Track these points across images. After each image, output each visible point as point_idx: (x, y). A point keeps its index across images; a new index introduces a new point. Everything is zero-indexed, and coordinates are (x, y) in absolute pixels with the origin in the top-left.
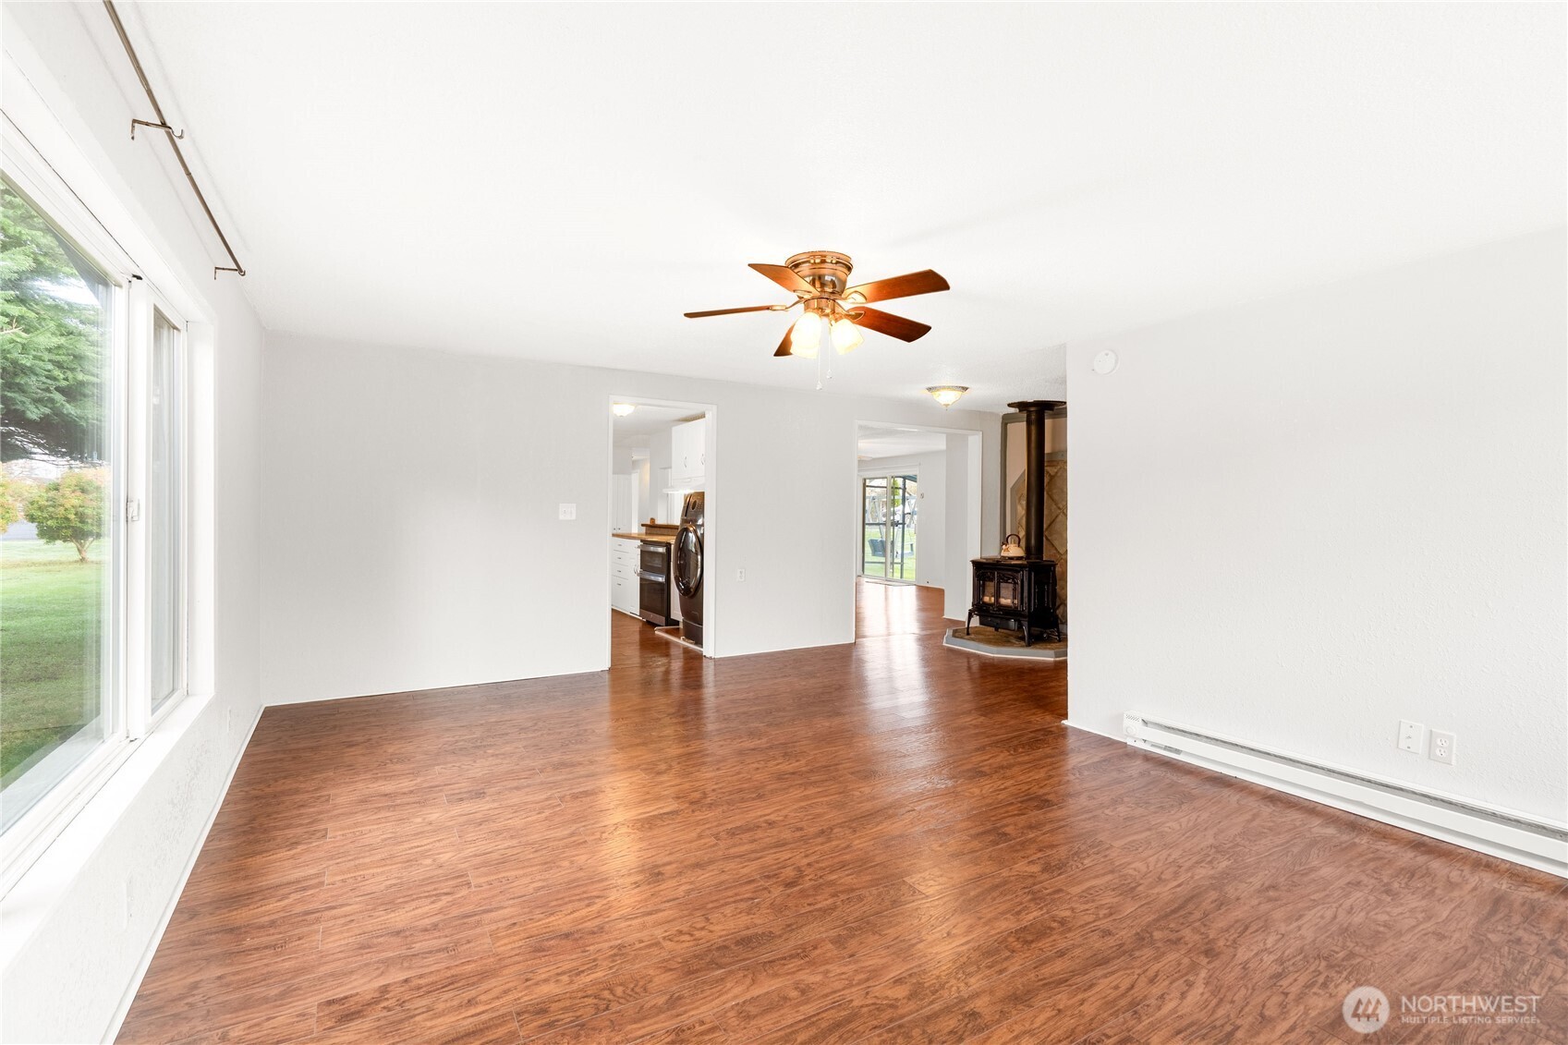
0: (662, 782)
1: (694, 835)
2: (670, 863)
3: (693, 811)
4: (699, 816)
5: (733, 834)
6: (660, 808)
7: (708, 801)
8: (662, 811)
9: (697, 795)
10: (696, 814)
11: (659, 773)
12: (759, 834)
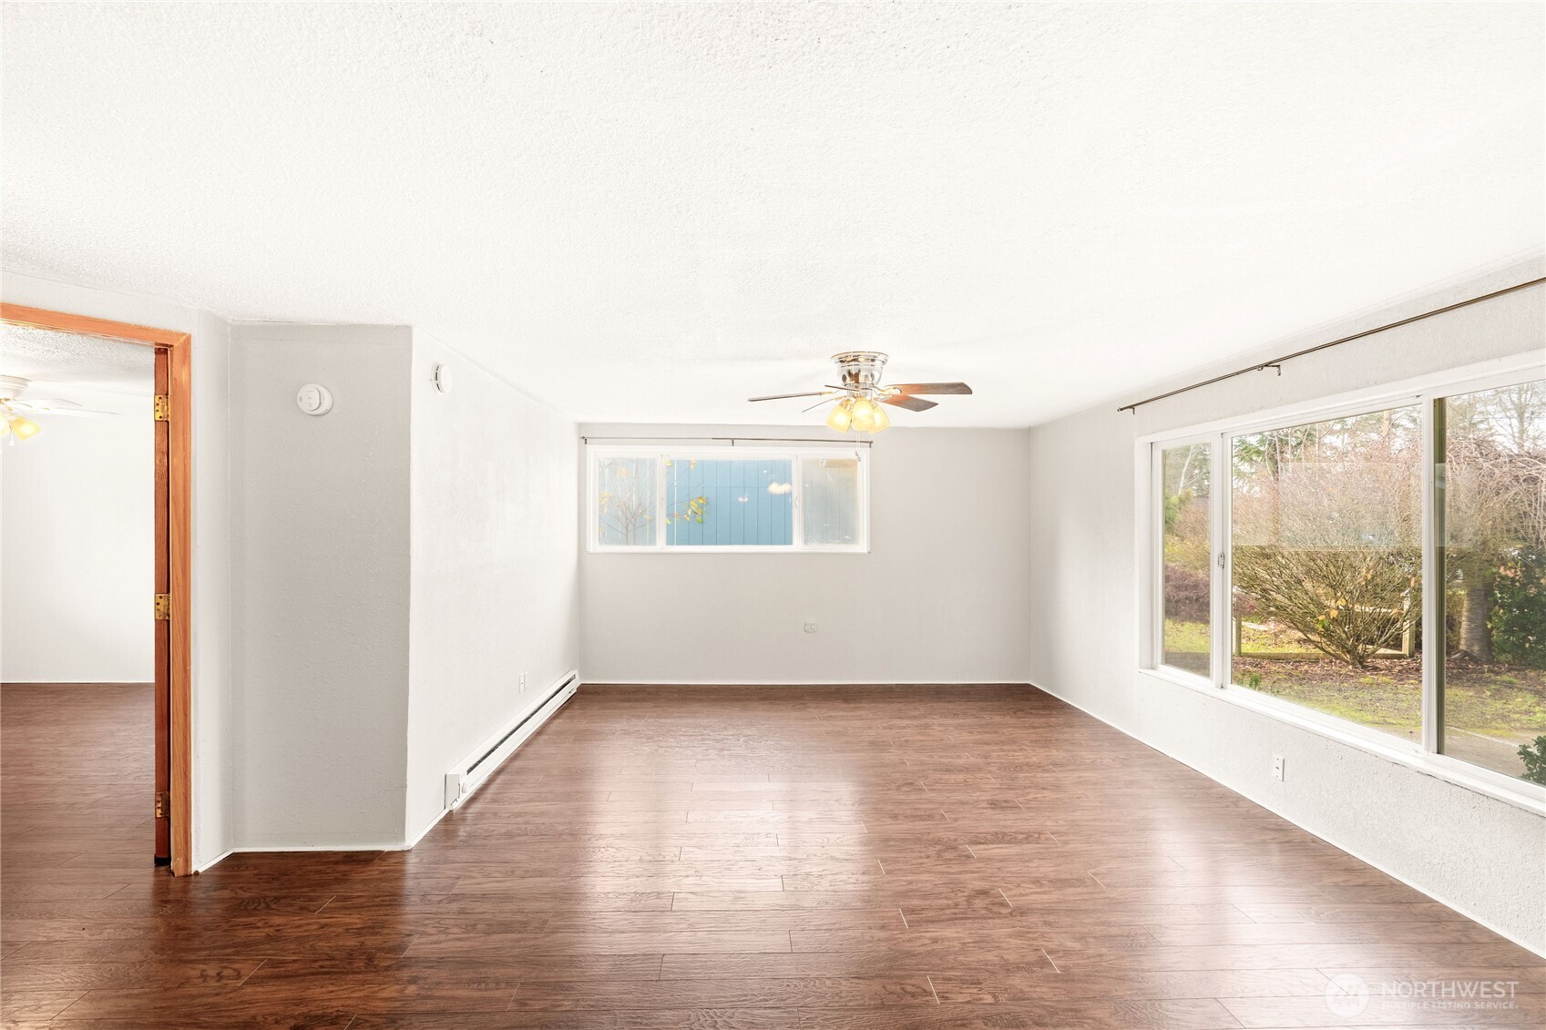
0: (983, 879)
1: (960, 822)
2: (983, 808)
3: (956, 840)
4: (952, 835)
5: (929, 816)
6: (986, 850)
7: (938, 847)
8: (986, 846)
9: (947, 855)
10: (954, 837)
11: (984, 893)
12: (909, 812)
